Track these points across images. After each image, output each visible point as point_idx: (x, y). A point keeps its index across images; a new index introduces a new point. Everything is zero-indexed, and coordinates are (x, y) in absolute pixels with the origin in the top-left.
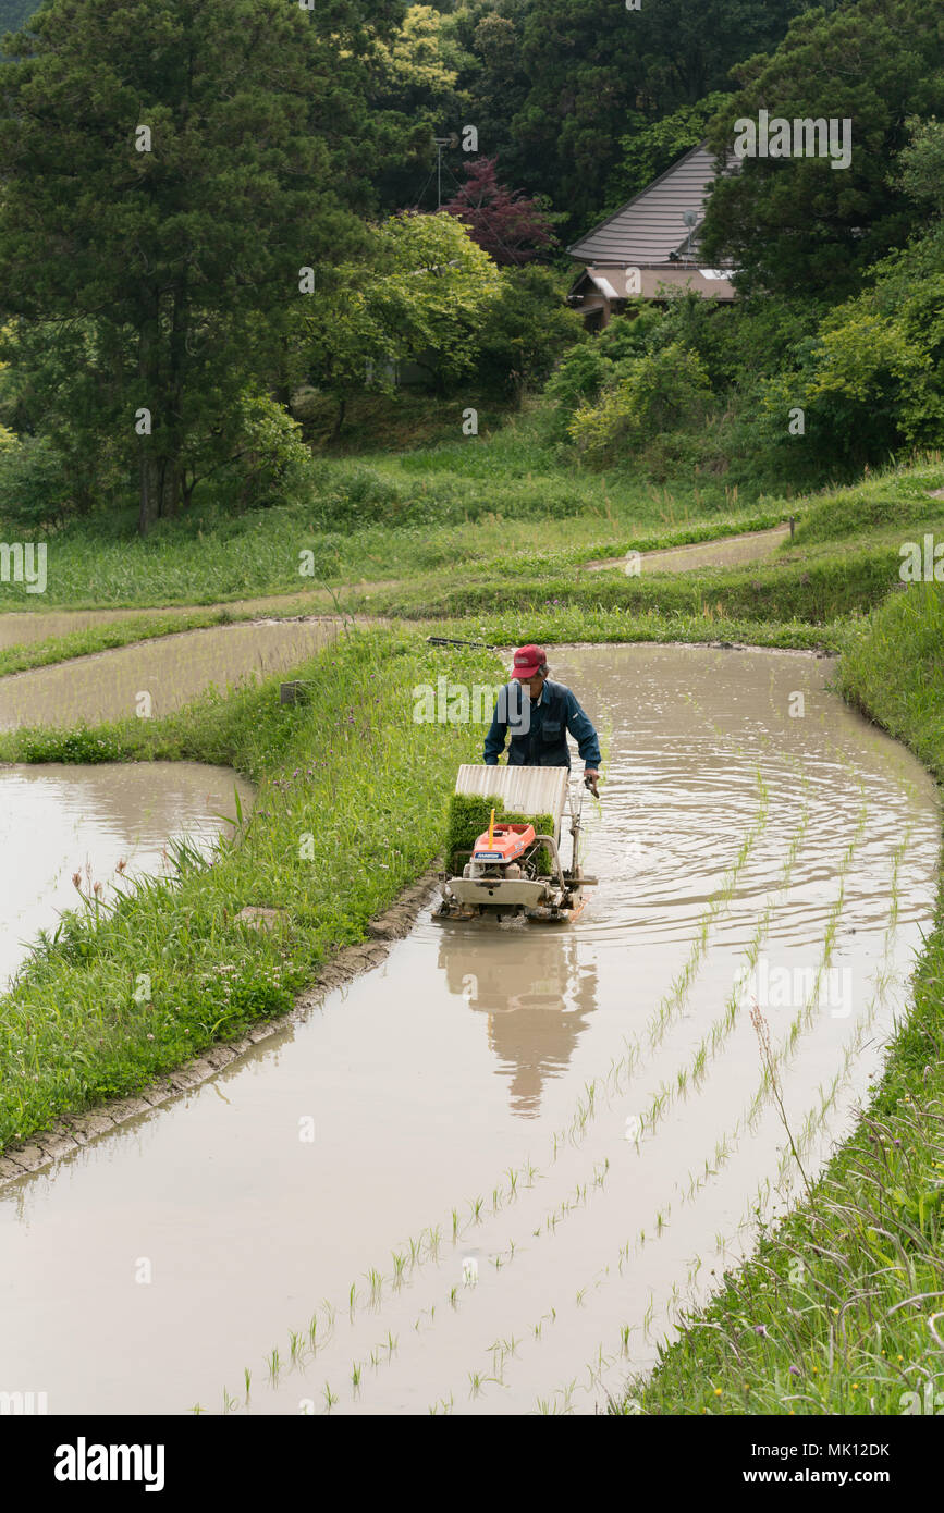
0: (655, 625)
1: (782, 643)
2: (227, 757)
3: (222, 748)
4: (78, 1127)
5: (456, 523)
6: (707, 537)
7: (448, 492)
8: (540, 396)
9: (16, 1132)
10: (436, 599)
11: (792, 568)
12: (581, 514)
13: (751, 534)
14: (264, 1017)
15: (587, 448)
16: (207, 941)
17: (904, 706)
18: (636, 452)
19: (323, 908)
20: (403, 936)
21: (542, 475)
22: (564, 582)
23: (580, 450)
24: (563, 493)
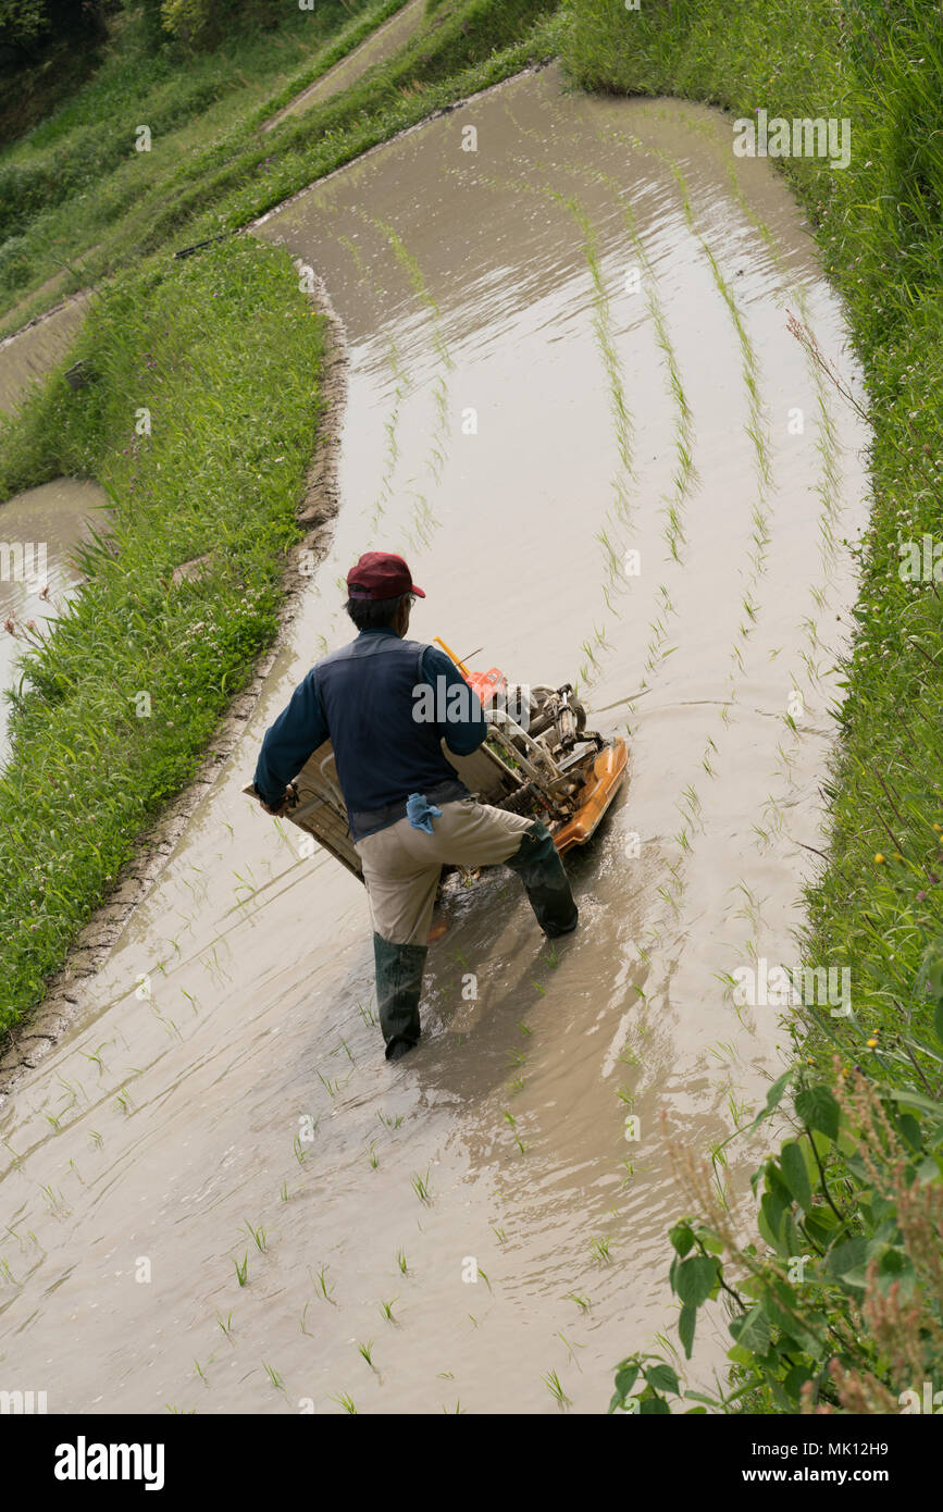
0: (372, 128)
1: (497, 77)
2: (53, 469)
3: (45, 464)
4: (156, 841)
5: (112, 169)
6: (353, 44)
7: (90, 145)
8: (121, 13)
9: (104, 876)
10: (145, 235)
11: (449, 25)
12: (221, 96)
13: (390, 19)
14: (261, 649)
15: (191, 35)
16: (162, 615)
17: (648, 62)
18: (237, 14)
19: (247, 527)
20: (335, 513)
21: (163, 83)
22: (251, 154)
23: (185, 41)
24: (193, 87)
